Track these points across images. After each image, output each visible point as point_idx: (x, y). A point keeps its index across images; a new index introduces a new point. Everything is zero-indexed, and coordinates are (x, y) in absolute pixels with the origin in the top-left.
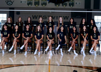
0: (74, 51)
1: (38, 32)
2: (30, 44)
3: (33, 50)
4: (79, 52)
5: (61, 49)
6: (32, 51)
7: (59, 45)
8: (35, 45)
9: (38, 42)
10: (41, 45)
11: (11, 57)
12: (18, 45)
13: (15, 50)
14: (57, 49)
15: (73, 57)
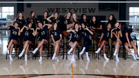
0: (105, 55)
3: (50, 55)
5: (87, 53)
7: (84, 48)
11: (22, 64)
12: (30, 49)
13: (26, 55)
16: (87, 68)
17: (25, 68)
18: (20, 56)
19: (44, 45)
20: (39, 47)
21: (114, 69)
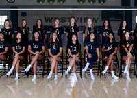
1: (53, 43)
2: (40, 62)
3: (46, 72)
4: (120, 75)
5: (91, 70)
6: (44, 74)
7: (88, 64)
8: (49, 63)
9: (54, 60)
10: (59, 63)
11: (11, 84)
12: (21, 65)
13: (17, 74)
14: (84, 70)
15: (110, 83)
16: (91, 88)
17: (15, 89)
18: (8, 74)
19: (38, 60)
20: (32, 63)
21: (125, 89)
